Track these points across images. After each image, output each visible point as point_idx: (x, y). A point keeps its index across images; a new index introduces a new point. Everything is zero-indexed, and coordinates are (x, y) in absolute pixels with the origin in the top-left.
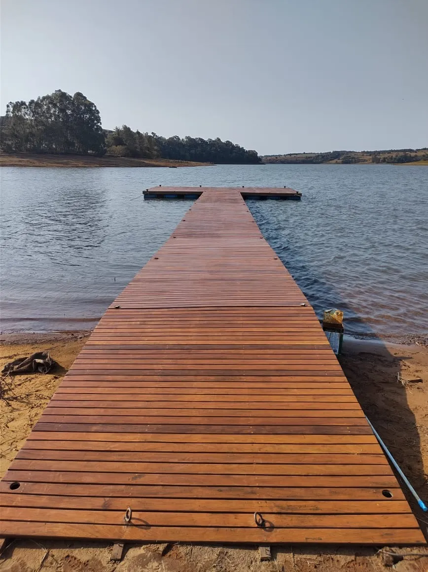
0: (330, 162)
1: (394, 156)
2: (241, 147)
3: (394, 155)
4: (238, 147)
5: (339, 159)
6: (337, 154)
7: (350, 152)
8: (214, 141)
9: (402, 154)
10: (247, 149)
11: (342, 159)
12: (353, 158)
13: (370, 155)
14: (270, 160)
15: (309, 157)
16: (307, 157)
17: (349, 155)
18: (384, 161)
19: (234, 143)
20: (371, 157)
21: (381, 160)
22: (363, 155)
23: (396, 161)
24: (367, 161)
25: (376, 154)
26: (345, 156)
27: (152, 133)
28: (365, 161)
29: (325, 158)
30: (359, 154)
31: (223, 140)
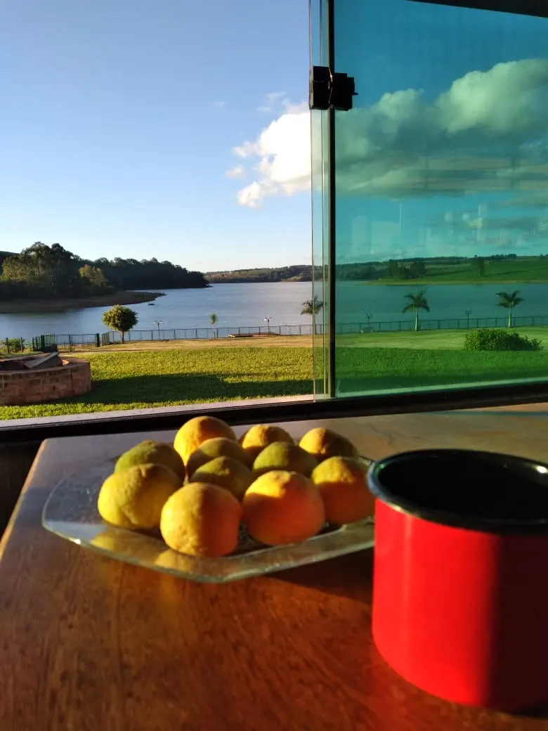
0: (288, 279)
2: (182, 268)
4: (179, 268)
5: (298, 276)
6: (295, 270)
8: (148, 262)
10: (190, 269)
11: (301, 275)
15: (263, 274)
16: (260, 274)
17: (309, 270)
19: (174, 263)
26: (304, 272)
29: (281, 274)
31: (160, 261)
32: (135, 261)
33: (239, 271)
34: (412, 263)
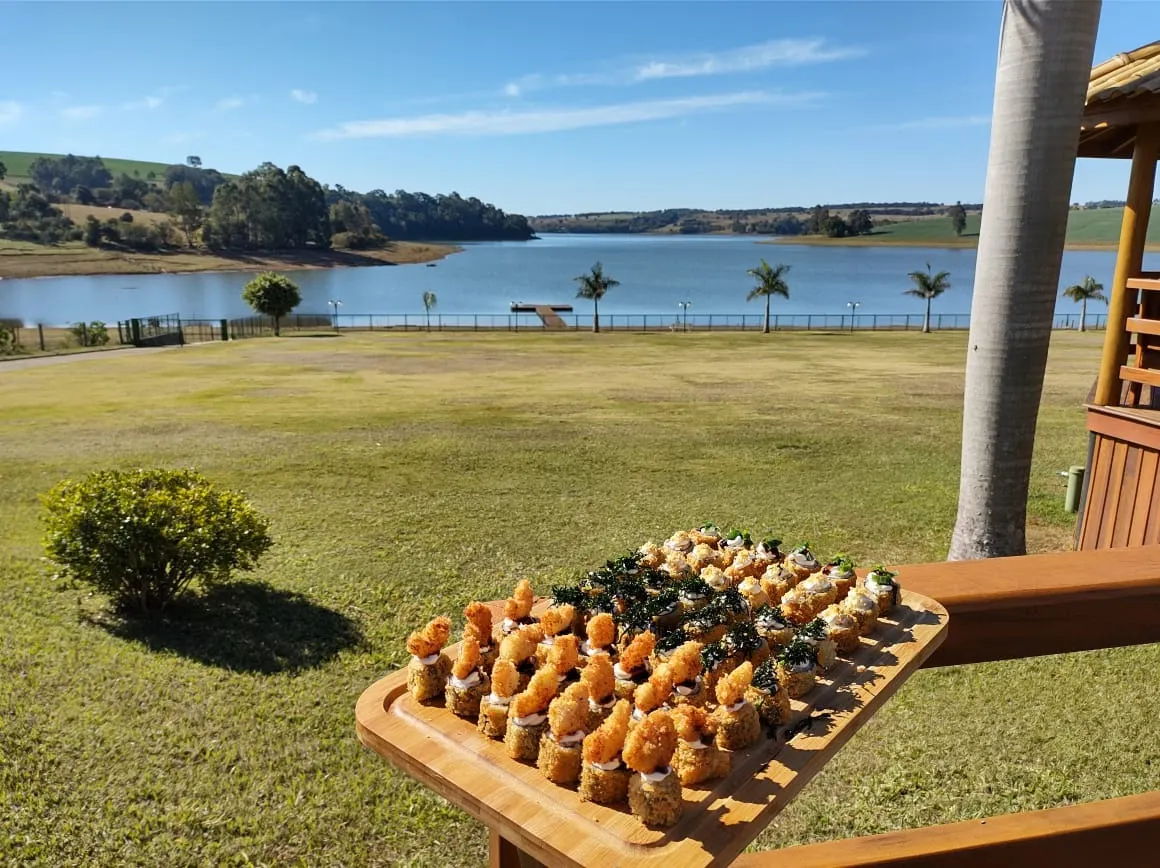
0: (660, 230)
1: (770, 221)
2: (497, 209)
3: (770, 218)
4: (491, 208)
5: (676, 225)
6: (672, 216)
7: (696, 211)
8: (446, 198)
9: (784, 216)
10: (507, 211)
11: (681, 225)
12: (699, 223)
13: (730, 218)
14: (549, 225)
15: (622, 221)
16: (617, 221)
17: (694, 217)
18: (755, 230)
19: (485, 201)
20: (731, 222)
21: (747, 228)
22: (718, 218)
23: (773, 230)
24: (724, 229)
25: (741, 215)
26: (685, 218)
27: (337, 185)
28: (720, 228)
29: (650, 222)
30: (711, 215)
31: (464, 196)
32: (426, 196)
33: (587, 215)
34: (852, 210)
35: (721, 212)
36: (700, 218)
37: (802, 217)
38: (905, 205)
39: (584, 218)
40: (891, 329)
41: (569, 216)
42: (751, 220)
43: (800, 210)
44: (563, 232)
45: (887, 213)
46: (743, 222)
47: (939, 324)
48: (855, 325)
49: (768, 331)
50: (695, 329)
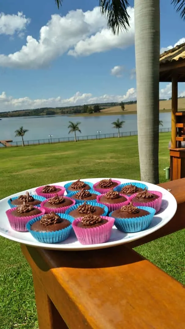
5: (44, 113)
6: (42, 110)
11: (46, 112)
12: (51, 112)
15: (27, 112)
16: (25, 113)
17: (49, 110)
18: (68, 113)
20: (61, 111)
21: (66, 112)
22: (56, 110)
26: (46, 110)
28: (58, 113)
29: (36, 112)
34: (94, 106)
35: (57, 108)
36: (51, 110)
37: (81, 109)
38: (108, 103)
39: (14, 112)
40: (110, 138)
41: (10, 112)
42: (66, 110)
43: (80, 106)
44: (8, 117)
45: (104, 106)
46: (64, 110)
47: (122, 135)
48: (100, 138)
49: (76, 141)
50: (54, 143)
